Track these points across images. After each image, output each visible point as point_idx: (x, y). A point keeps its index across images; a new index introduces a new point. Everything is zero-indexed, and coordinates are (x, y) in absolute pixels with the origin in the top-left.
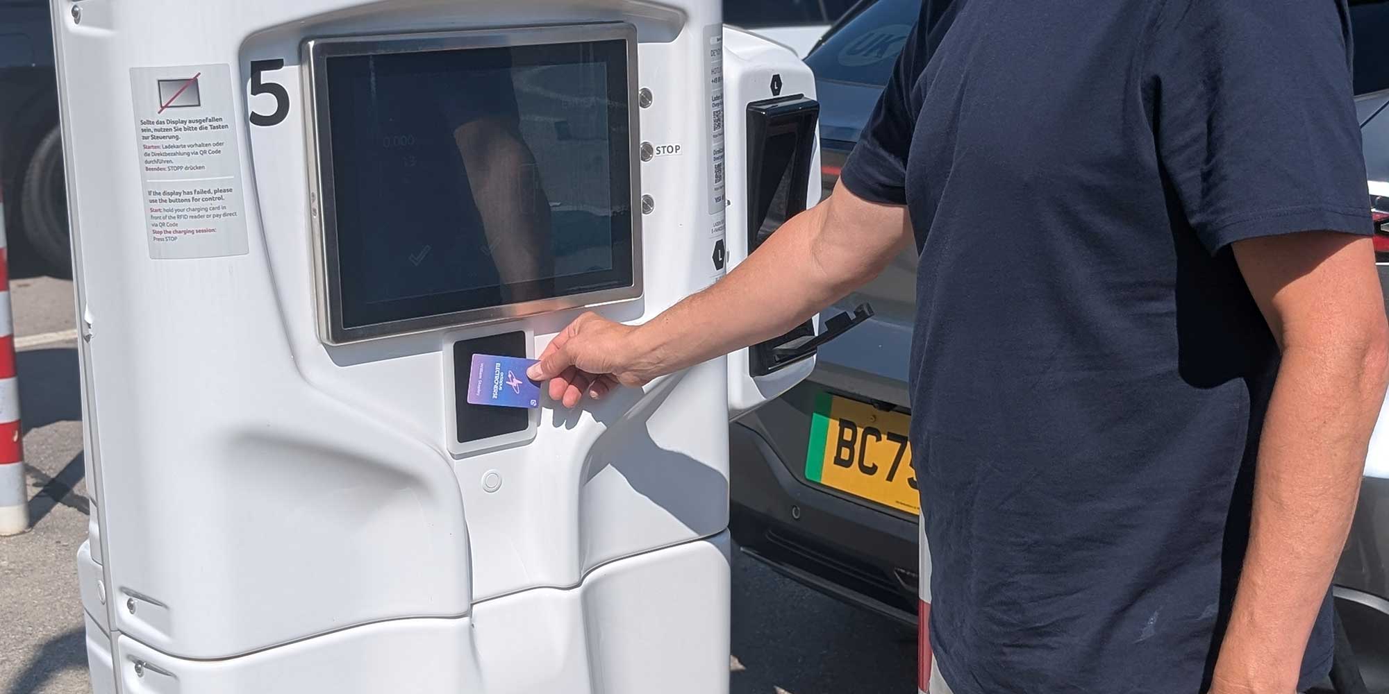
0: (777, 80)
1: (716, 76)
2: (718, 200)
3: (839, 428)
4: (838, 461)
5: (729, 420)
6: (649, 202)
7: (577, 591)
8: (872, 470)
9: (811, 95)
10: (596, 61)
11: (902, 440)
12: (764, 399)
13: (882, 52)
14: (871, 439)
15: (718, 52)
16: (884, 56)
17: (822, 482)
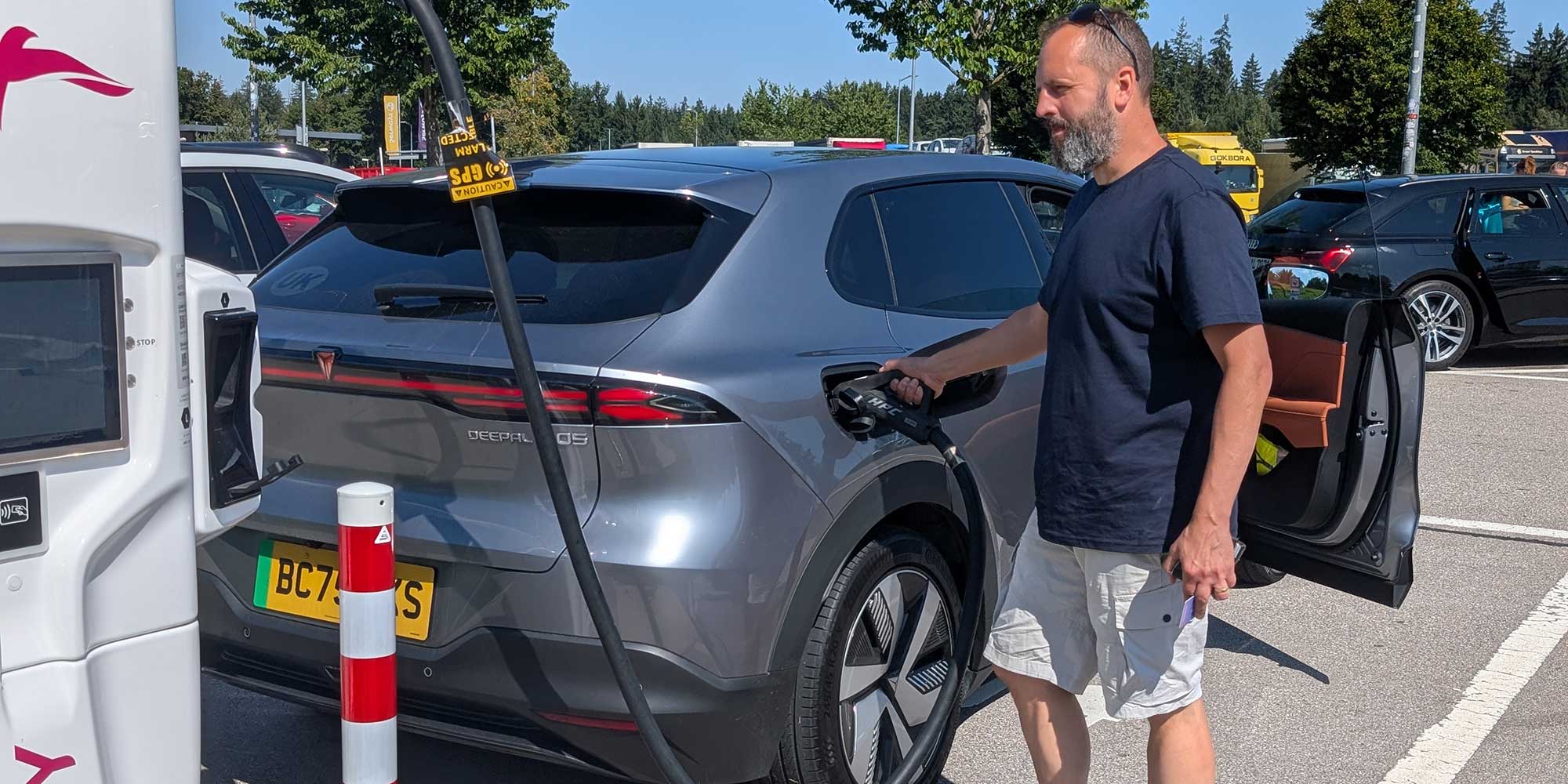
0: (225, 297)
1: (181, 291)
2: (184, 378)
3: (279, 565)
4: (280, 590)
5: (196, 542)
6: (132, 379)
7: (83, 663)
8: (306, 594)
9: (251, 308)
10: (91, 278)
11: (329, 570)
12: (221, 526)
13: (305, 286)
14: (305, 570)
15: (183, 273)
16: (307, 288)
17: (268, 608)
